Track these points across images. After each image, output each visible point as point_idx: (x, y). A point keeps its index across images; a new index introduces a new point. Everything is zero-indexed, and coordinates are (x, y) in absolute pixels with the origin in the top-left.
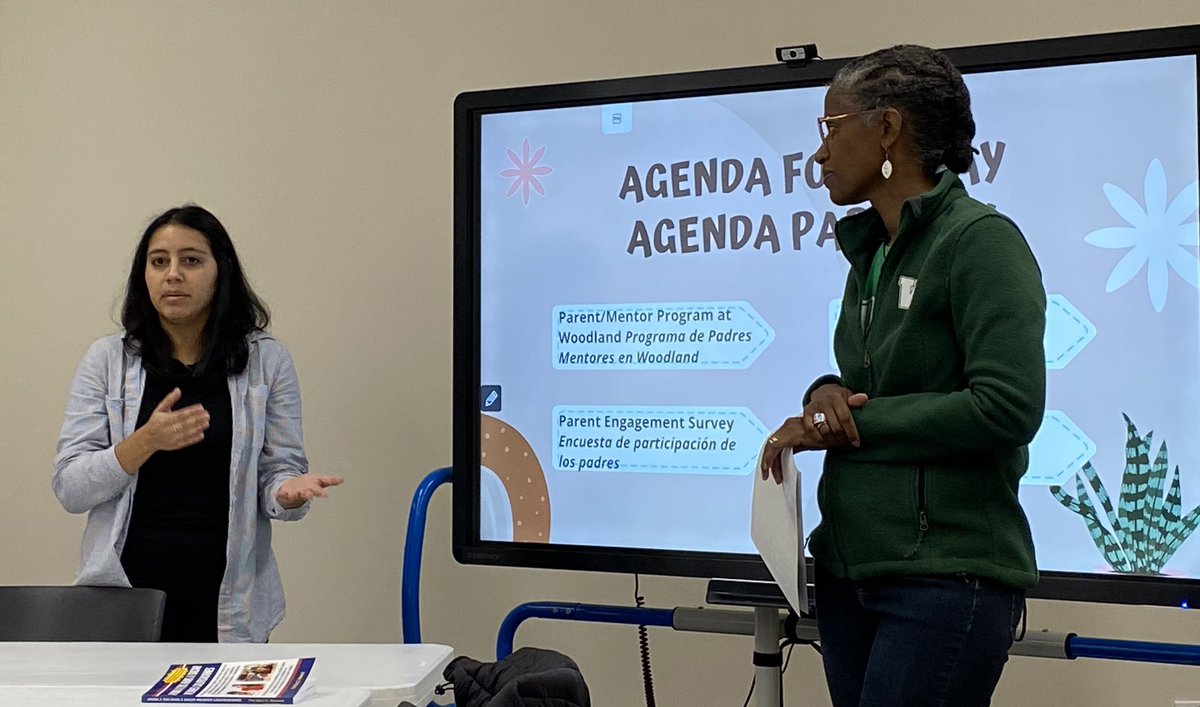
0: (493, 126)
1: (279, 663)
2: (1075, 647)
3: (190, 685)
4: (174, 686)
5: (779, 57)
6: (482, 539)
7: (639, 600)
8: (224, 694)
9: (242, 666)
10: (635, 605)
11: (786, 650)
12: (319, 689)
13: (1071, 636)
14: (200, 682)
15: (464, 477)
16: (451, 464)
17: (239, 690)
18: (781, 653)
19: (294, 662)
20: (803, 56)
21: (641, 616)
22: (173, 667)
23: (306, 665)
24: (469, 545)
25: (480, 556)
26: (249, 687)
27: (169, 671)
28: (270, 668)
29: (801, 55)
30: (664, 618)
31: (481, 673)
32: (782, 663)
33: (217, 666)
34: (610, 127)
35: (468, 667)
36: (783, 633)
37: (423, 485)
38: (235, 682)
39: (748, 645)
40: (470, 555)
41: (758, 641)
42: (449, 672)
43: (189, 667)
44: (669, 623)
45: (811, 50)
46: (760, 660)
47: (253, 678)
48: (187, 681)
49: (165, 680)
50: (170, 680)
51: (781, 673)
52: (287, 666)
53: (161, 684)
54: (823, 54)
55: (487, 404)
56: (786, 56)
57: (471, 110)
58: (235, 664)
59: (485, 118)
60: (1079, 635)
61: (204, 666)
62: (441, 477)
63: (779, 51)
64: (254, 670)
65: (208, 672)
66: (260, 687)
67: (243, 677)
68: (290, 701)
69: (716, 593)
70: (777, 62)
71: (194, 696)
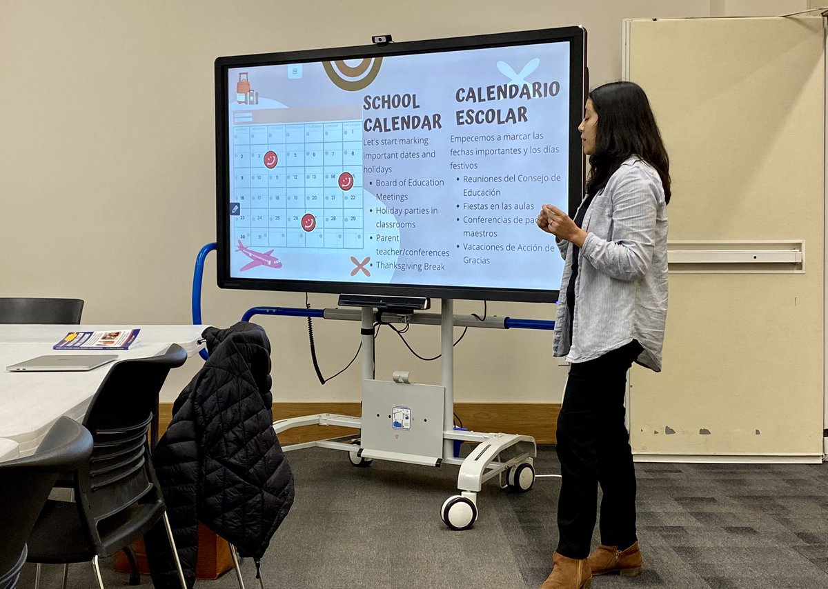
0: (234, 74)
1: (122, 331)
2: (509, 323)
3: (78, 342)
4: (69, 342)
5: (374, 42)
6: (232, 276)
7: (308, 305)
8: (94, 346)
9: (103, 333)
10: (306, 308)
11: (376, 328)
12: (142, 344)
13: (507, 318)
14: (83, 340)
15: (222, 246)
16: (216, 241)
17: (102, 343)
18: (374, 329)
19: (130, 331)
20: (385, 41)
21: (309, 313)
22: (70, 334)
23: (136, 332)
24: (225, 279)
25: (229, 285)
26: (107, 342)
27: (68, 335)
28: (118, 334)
29: (384, 40)
30: (319, 313)
31: (219, 334)
32: (374, 333)
33: (91, 333)
34: (291, 75)
35: (213, 331)
36: (375, 319)
37: (202, 251)
38: (100, 340)
39: (359, 325)
40: (225, 285)
41: (363, 324)
42: (204, 335)
43: (78, 333)
44: (321, 315)
45: (389, 38)
46: (364, 332)
47: (109, 338)
48: (77, 340)
49: (66, 339)
50: (68, 339)
51: (374, 338)
52: (127, 333)
53: (63, 341)
54: (395, 40)
55: (233, 212)
56: (377, 41)
57: (223, 66)
58: (101, 332)
59: (230, 70)
60: (511, 318)
61: (85, 333)
62: (212, 247)
63: (373, 38)
64: (110, 335)
65: (87, 336)
66: (113, 342)
67: (104, 338)
68: (127, 349)
69: (343, 300)
70: (372, 44)
71: (79, 347)
